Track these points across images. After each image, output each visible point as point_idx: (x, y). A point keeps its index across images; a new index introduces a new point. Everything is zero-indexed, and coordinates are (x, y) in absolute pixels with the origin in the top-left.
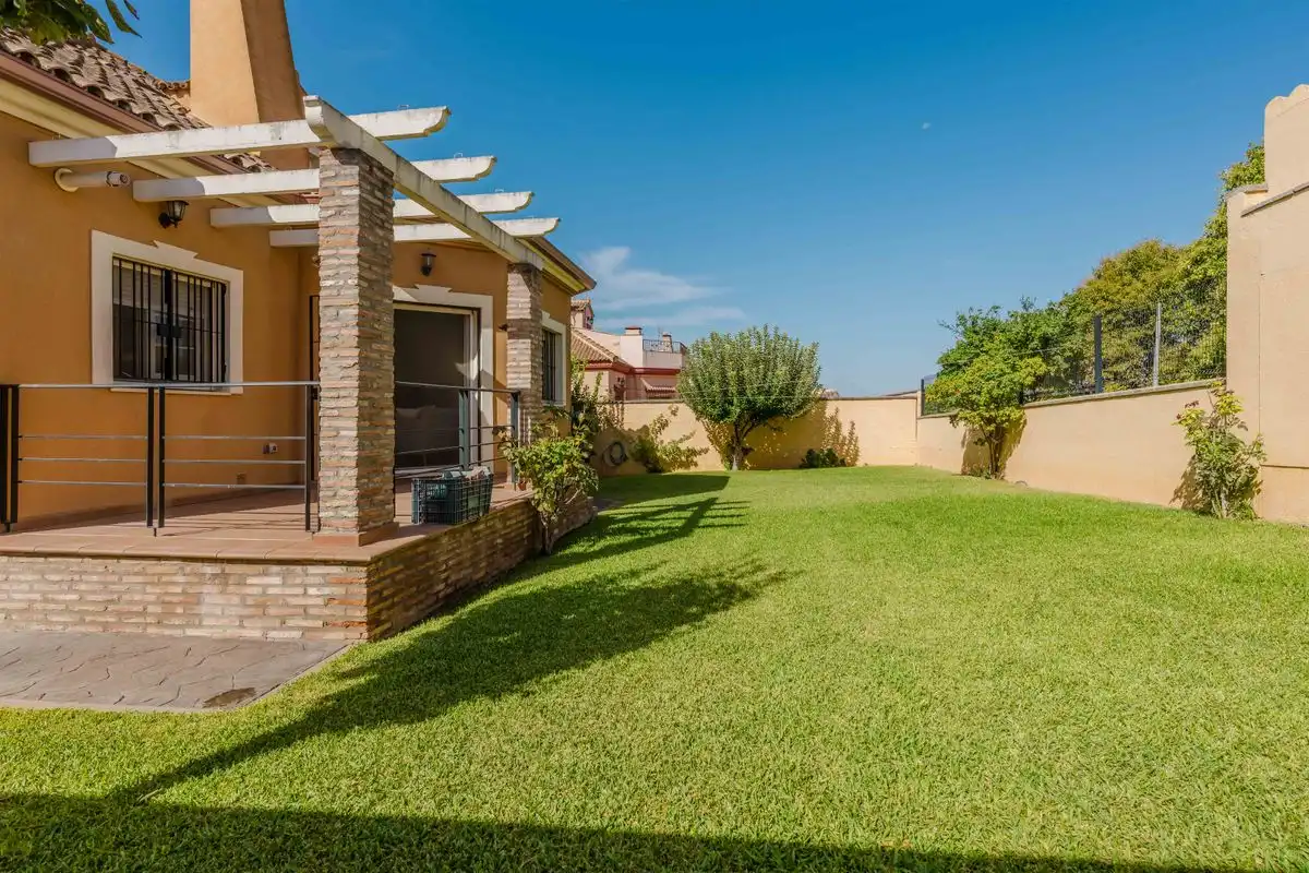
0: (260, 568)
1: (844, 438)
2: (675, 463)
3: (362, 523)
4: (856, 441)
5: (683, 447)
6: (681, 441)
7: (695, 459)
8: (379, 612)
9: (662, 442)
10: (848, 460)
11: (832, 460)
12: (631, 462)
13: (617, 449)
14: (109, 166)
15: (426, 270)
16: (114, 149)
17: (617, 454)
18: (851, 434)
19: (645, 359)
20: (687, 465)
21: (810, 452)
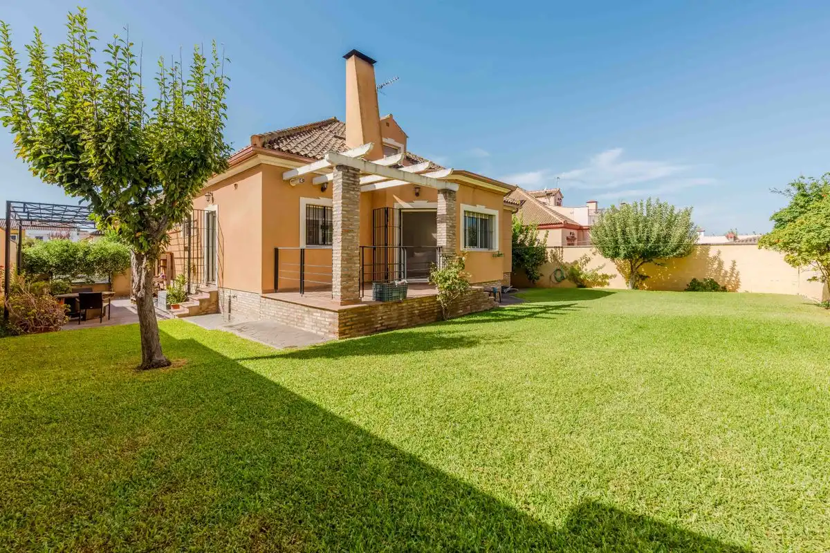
0: (315, 310)
1: (726, 272)
2: (595, 282)
3: (343, 298)
4: (737, 275)
5: (600, 273)
6: (597, 270)
7: (607, 281)
8: (345, 330)
9: (586, 270)
10: (729, 287)
11: (713, 286)
12: (567, 280)
13: (558, 273)
14: (300, 177)
15: (417, 194)
16: (298, 172)
17: (559, 276)
18: (733, 269)
19: (589, 222)
20: (601, 284)
21: (694, 280)
